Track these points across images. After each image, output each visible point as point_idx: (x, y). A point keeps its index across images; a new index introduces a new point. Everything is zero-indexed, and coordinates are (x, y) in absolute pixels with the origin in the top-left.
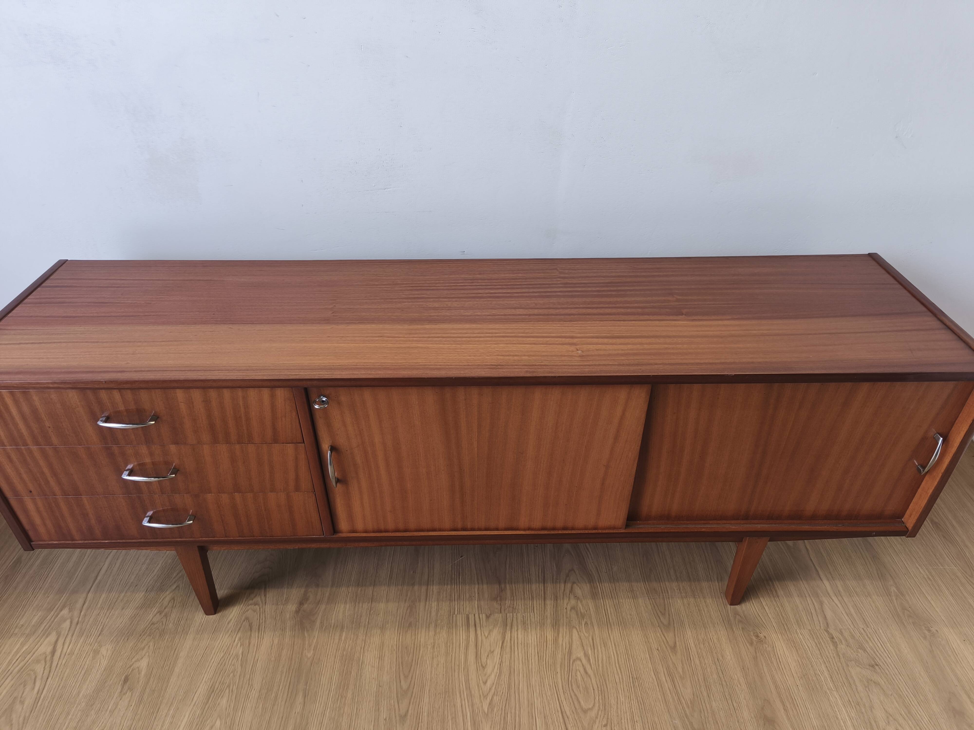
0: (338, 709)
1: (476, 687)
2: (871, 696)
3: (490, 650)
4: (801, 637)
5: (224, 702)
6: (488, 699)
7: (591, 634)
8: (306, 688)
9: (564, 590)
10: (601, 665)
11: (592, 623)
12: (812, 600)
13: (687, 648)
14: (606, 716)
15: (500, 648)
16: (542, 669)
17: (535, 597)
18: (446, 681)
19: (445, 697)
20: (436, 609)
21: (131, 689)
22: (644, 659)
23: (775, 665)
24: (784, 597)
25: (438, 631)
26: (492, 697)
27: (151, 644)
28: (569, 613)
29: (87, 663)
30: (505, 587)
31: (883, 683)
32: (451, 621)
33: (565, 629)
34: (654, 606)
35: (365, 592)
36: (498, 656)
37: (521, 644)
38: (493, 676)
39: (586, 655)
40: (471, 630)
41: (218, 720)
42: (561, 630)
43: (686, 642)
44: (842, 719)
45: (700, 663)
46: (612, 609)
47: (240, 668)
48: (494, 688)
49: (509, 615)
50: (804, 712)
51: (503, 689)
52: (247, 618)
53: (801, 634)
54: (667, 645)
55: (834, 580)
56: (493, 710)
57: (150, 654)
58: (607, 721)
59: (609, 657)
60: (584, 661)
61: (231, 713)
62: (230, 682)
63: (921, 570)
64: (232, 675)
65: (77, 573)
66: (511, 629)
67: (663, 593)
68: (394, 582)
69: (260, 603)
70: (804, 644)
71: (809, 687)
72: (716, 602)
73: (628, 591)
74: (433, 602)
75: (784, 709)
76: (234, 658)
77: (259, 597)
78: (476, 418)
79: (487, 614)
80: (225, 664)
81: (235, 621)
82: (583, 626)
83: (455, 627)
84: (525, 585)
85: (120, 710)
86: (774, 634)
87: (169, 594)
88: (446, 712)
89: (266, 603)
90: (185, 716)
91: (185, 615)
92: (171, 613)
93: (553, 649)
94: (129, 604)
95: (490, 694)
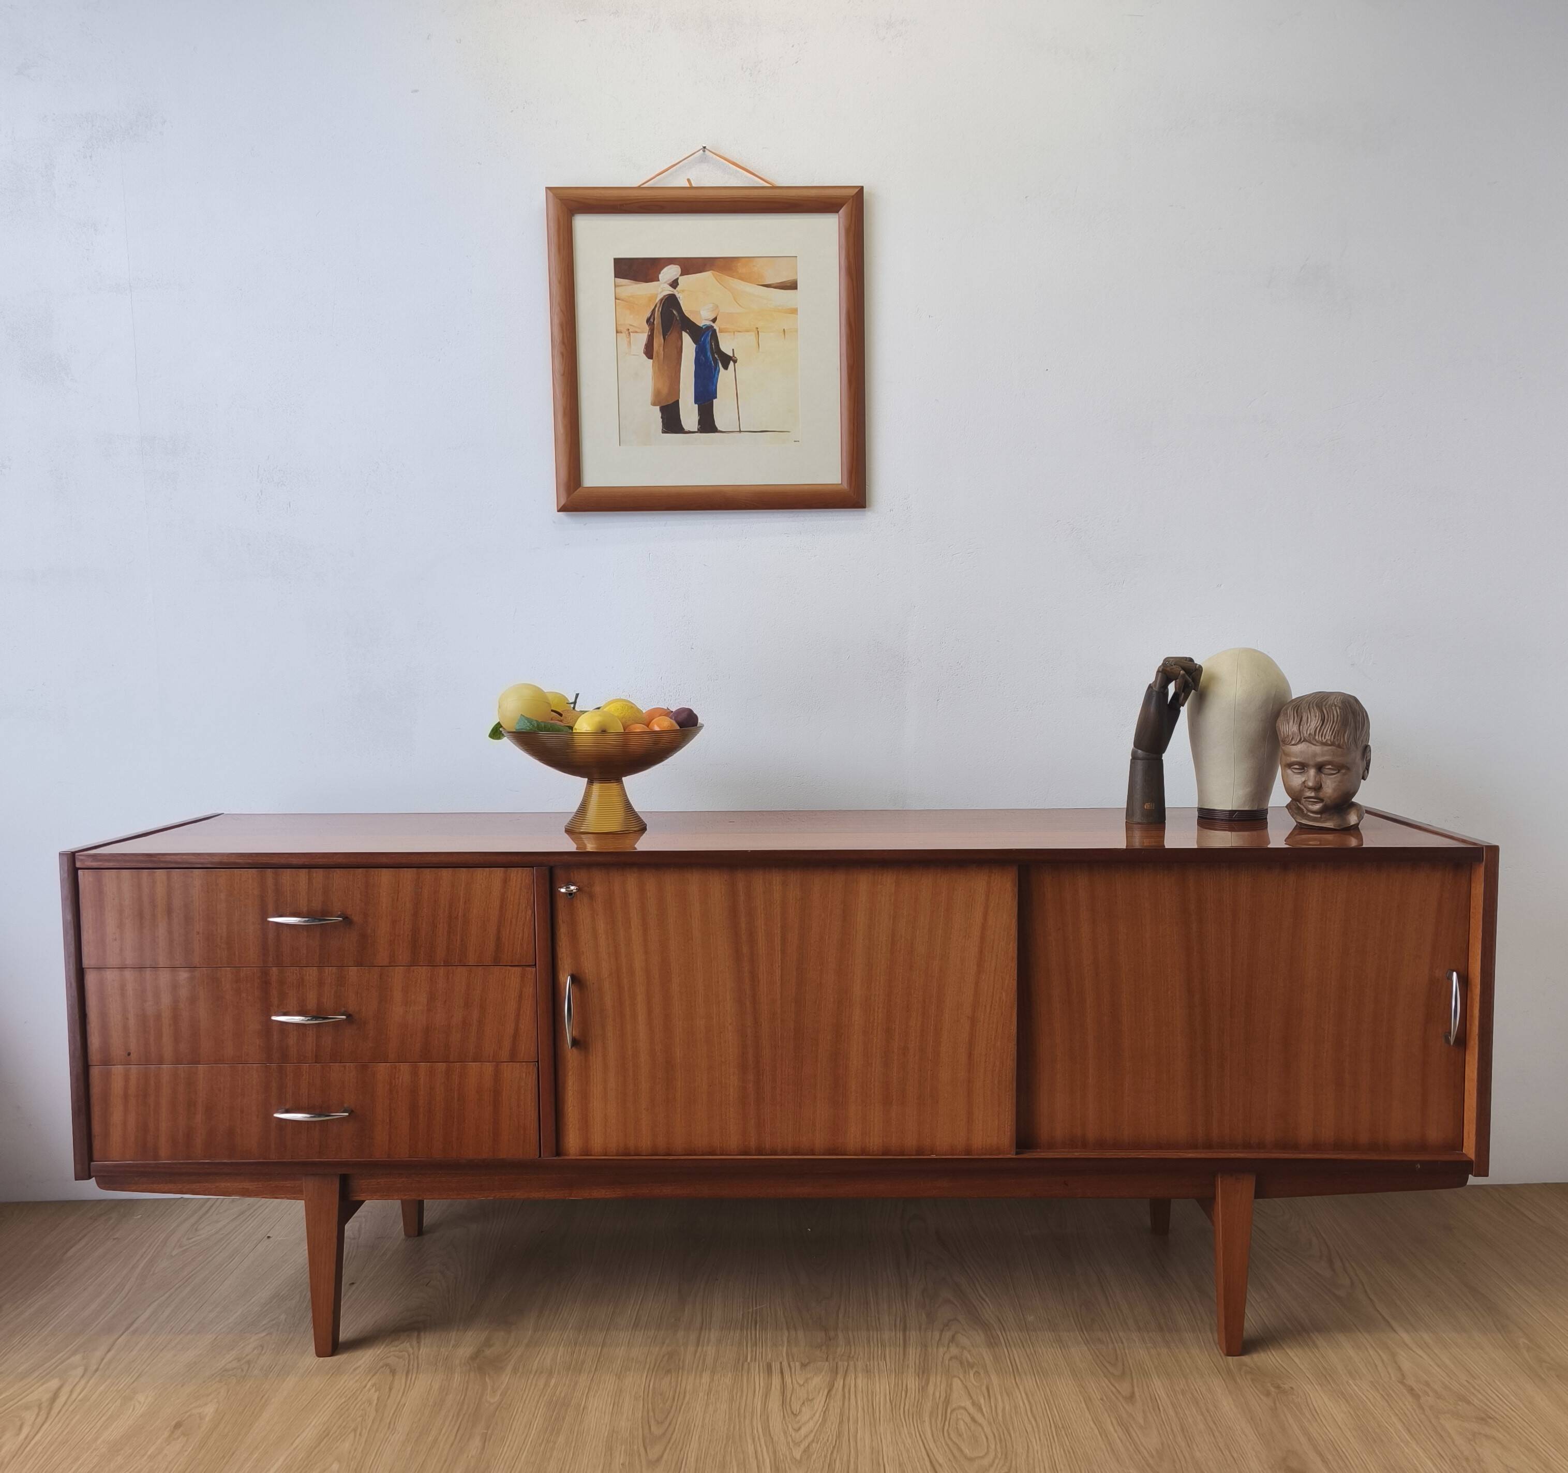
0: (541, 1454)
1: (782, 1434)
2: (1478, 1449)
3: (807, 1399)
4: (1356, 1389)
5: (347, 1445)
6: (802, 1447)
7: (985, 1383)
8: (487, 1432)
9: (940, 1339)
10: (1000, 1413)
11: (987, 1373)
12: (1376, 1351)
13: (1153, 1399)
14: (1007, 1465)
15: (824, 1398)
16: (898, 1417)
17: (887, 1347)
18: (729, 1427)
19: (726, 1444)
20: (714, 1357)
21: (185, 1435)
22: (1077, 1409)
23: (1308, 1415)
24: (1328, 1348)
25: (716, 1378)
26: (809, 1445)
27: (223, 1390)
28: (947, 1363)
30: (836, 1335)
31: (1501, 1436)
32: (740, 1369)
33: (939, 1379)
34: (1097, 1355)
36: (820, 1405)
37: (862, 1391)
38: (811, 1424)
39: (975, 1404)
40: (774, 1377)
41: (337, 1461)
42: (932, 1379)
43: (1151, 1393)
45: (1176, 1413)
46: (1023, 1361)
47: (373, 1414)
48: (812, 1436)
49: (842, 1364)
50: (1358, 1464)
51: (829, 1436)
52: (386, 1365)
53: (1356, 1386)
54: (1118, 1395)
55: (1417, 1332)
56: (809, 1457)
57: (221, 1399)
59: (1016, 1408)
60: (972, 1410)
61: (357, 1457)
62: (357, 1426)
64: (359, 1419)
65: (98, 1322)
66: (845, 1377)
67: (1113, 1343)
68: (641, 1329)
69: (411, 1350)
70: (1361, 1396)
71: (1367, 1439)
72: (1206, 1353)
73: (1052, 1340)
74: (709, 1348)
75: (1323, 1461)
76: (364, 1403)
77: (408, 1343)
78: (779, 925)
79: (803, 1362)
80: (348, 1410)
81: (367, 1366)
82: (972, 1375)
83: (746, 1374)
84: (871, 1333)
85: (166, 1455)
86: (1309, 1386)
87: (252, 1342)
88: (728, 1459)
89: (419, 1349)
90: (278, 1460)
91: (281, 1362)
92: (258, 1359)
93: (917, 1399)
94: (187, 1351)
95: (806, 1441)
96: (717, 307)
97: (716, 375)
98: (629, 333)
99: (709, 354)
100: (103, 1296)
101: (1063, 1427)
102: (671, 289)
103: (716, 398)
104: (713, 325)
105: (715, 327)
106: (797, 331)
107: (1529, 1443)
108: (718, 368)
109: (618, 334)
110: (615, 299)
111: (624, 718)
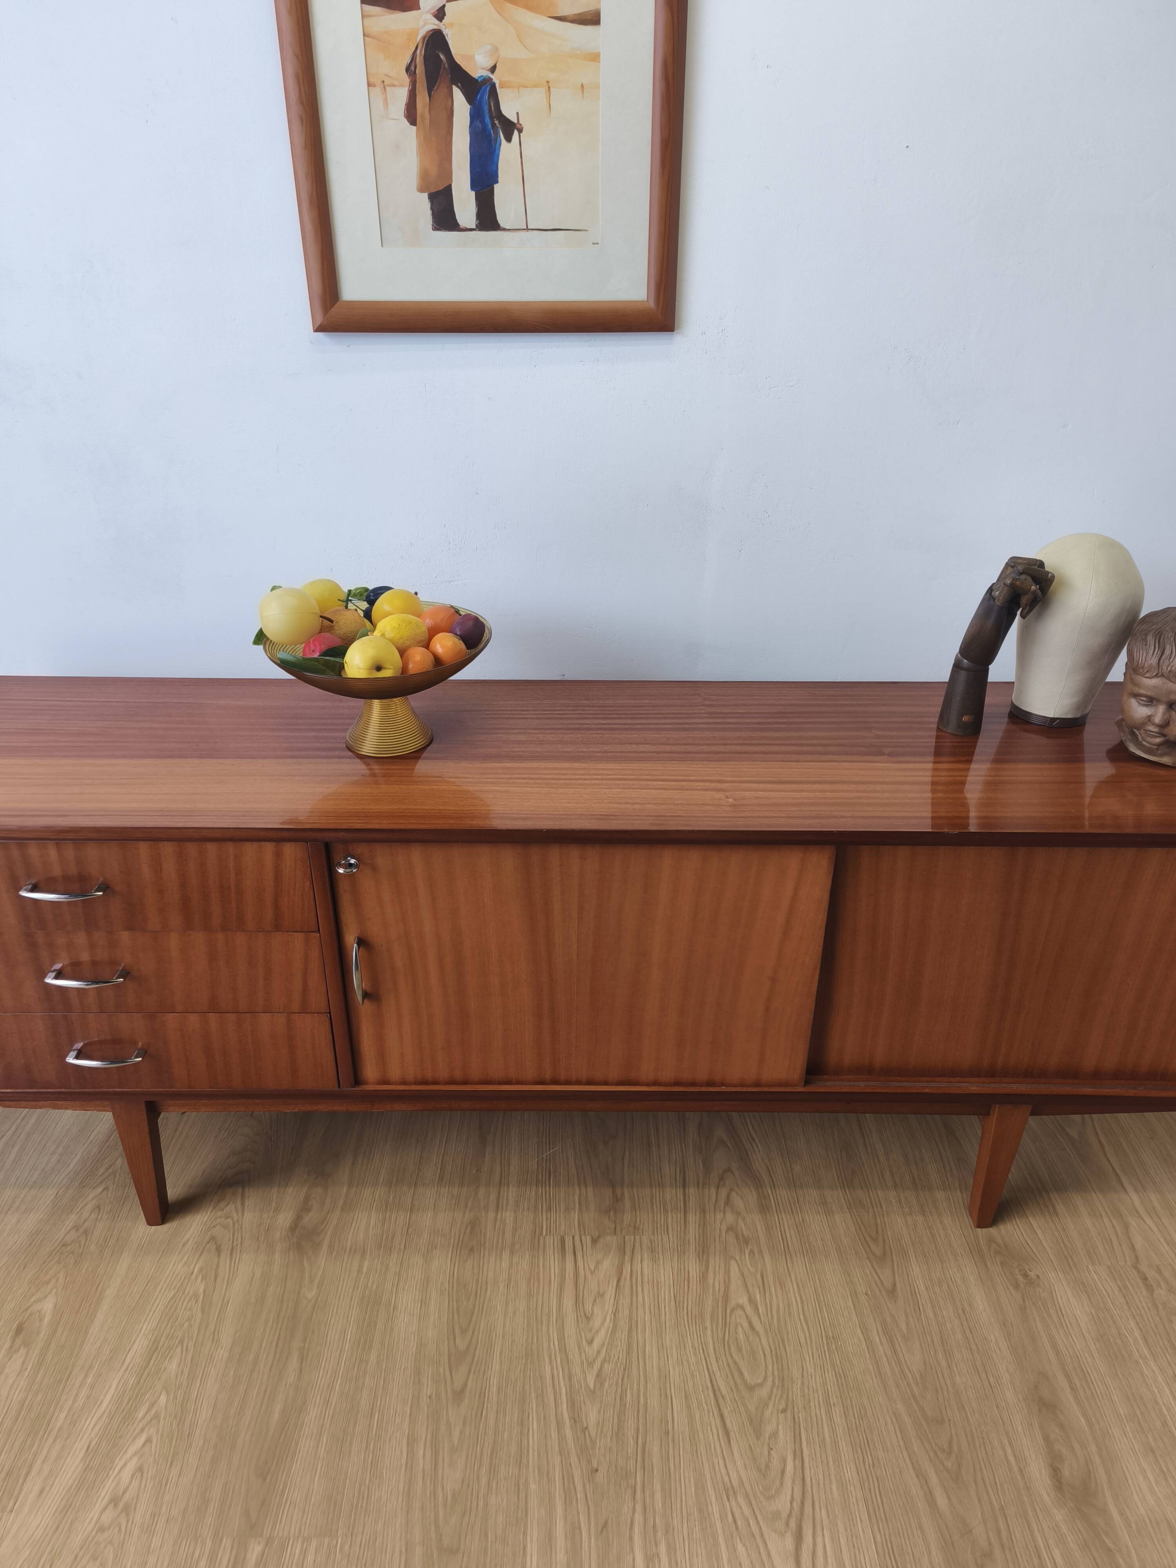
0: (354, 1380)
1: (577, 1349)
3: (599, 1293)
4: (1096, 1277)
5: (173, 1366)
6: (595, 1368)
8: (304, 1346)
9: (716, 1201)
10: (775, 1317)
11: (761, 1252)
12: (1111, 1221)
13: (913, 1293)
14: (784, 1396)
15: (614, 1290)
16: (682, 1322)
17: (669, 1210)
18: (528, 1338)
19: (525, 1365)
20: (513, 1227)
21: (26, 1343)
22: (845, 1309)
23: (1055, 1320)
24: (1067, 1216)
25: (515, 1261)
26: (601, 1365)
27: (61, 1275)
28: (724, 1235)
30: (623, 1194)
32: (536, 1245)
33: (718, 1260)
34: (860, 1228)
35: (399, 1200)
36: (611, 1302)
37: (648, 1282)
38: (603, 1331)
39: (751, 1301)
40: (567, 1260)
41: (164, 1392)
42: (711, 1260)
43: (911, 1283)
45: (935, 1315)
46: (792, 1230)
47: (199, 1315)
48: (604, 1350)
49: (629, 1239)
50: (1103, 1393)
51: (619, 1352)
52: (213, 1238)
53: (1094, 1272)
54: (881, 1288)
55: (1145, 1191)
56: (602, 1385)
57: (59, 1291)
58: (787, 1405)
59: (789, 1305)
60: (749, 1310)
61: (184, 1383)
62: (184, 1336)
64: (186, 1324)
66: (632, 1259)
67: (873, 1207)
69: (235, 1215)
70: (1100, 1288)
71: (1110, 1355)
72: (958, 1223)
73: (818, 1203)
74: (508, 1213)
75: (1070, 1387)
76: (191, 1298)
77: (233, 1206)
78: (576, 895)
79: (594, 1236)
80: (176, 1309)
81: (195, 1241)
82: (747, 1255)
83: (542, 1253)
84: (654, 1190)
86: (1052, 1272)
87: (91, 1200)
88: (527, 1387)
89: (243, 1215)
90: (110, 1387)
91: (116, 1231)
92: (94, 1228)
93: (698, 1292)
94: (30, 1214)
95: (599, 1359)
98: (385, 87)
99: (487, 120)
101: (833, 1338)
102: (437, 22)
103: (497, 182)
104: (492, 76)
106: (598, 87)
108: (499, 140)
109: (370, 88)
110: (364, 35)
111: (401, 640)
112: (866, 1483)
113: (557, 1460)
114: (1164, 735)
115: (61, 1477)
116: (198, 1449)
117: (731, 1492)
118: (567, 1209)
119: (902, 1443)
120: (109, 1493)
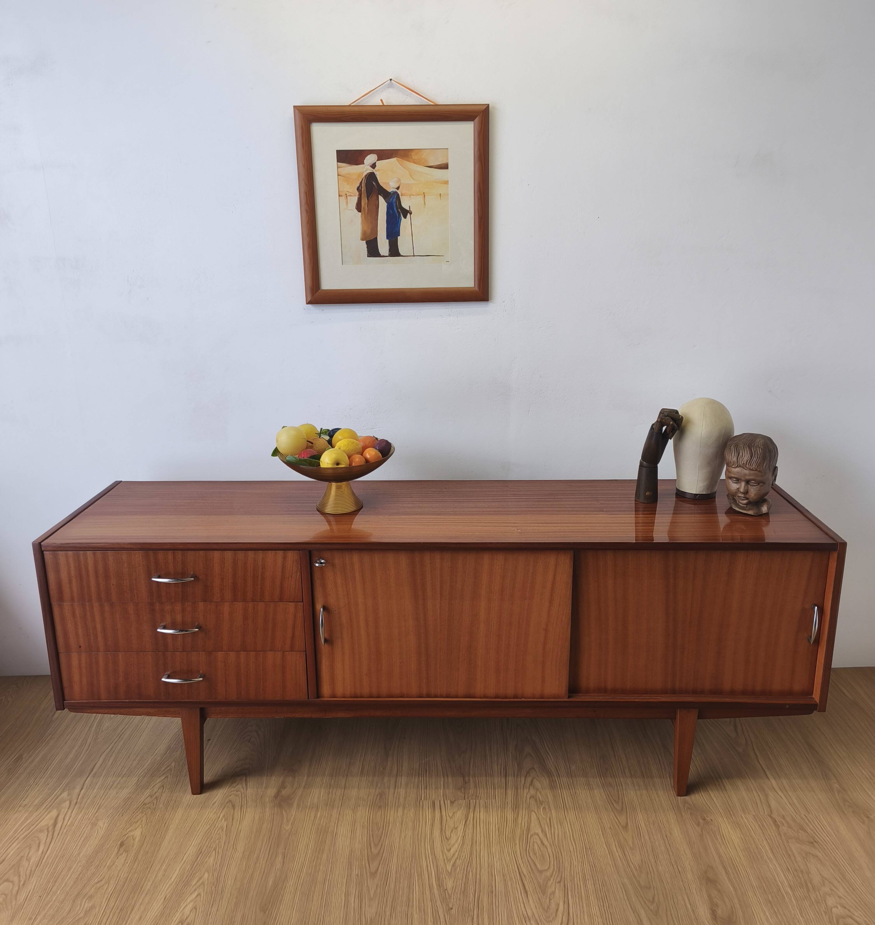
0: (314, 867)
1: (441, 853)
2: (808, 864)
3: (454, 827)
4: (746, 820)
5: (212, 860)
6: (452, 862)
7: (549, 816)
8: (285, 851)
9: (525, 783)
10: (556, 838)
11: (550, 808)
12: (757, 793)
13: (638, 827)
14: (560, 875)
15: (463, 826)
16: (502, 840)
17: (497, 788)
18: (413, 848)
19: (412, 861)
20: (405, 796)
21: (126, 851)
22: (597, 835)
23: (720, 840)
24: (731, 790)
25: (405, 812)
26: (455, 861)
27: (144, 818)
28: (528, 800)
29: (86, 832)
30: (469, 780)
31: (821, 856)
32: (418, 805)
33: (524, 812)
34: (609, 796)
35: (338, 783)
36: (461, 832)
37: (483, 821)
38: (456, 846)
39: (543, 831)
40: (436, 811)
41: (206, 873)
42: (520, 812)
43: (637, 823)
44: (780, 881)
45: (650, 838)
46: (569, 798)
47: (224, 837)
48: (457, 854)
49: (473, 802)
50: (745, 876)
51: (466, 855)
52: (230, 801)
53: (746, 818)
54: (619, 825)
55: (780, 779)
56: (455, 870)
57: (143, 826)
58: (561, 879)
59: (565, 832)
60: (541, 835)
61: (217, 868)
62: (216, 847)
63: (864, 772)
64: (217, 841)
65: (75, 767)
66: (474, 811)
67: (617, 787)
68: (365, 776)
69: (242, 790)
70: (748, 826)
71: (750, 857)
72: (667, 794)
73: (585, 785)
74: (402, 789)
75: (726, 873)
76: (219, 829)
77: (241, 785)
78: (439, 581)
79: (452, 800)
80: (211, 834)
81: (220, 802)
82: (541, 810)
83: (422, 808)
84: (488, 778)
85: (117, 866)
86: (720, 818)
87: (158, 783)
88: (413, 871)
89: (247, 790)
90: (176, 870)
91: (174, 798)
92: (161, 796)
93: (512, 827)
94: (123, 789)
95: (454, 858)
96: (400, 180)
97: (399, 222)
98: (347, 196)
99: (395, 209)
100: (76, 749)
101: (590, 848)
102: (372, 169)
104: (397, 191)
105: (399, 192)
106: (448, 195)
107: (835, 860)
108: (400, 217)
109: (340, 197)
110: (338, 175)
111: (349, 451)
112: (604, 916)
113: (429, 904)
114: (747, 499)
115: (151, 912)
116: (227, 899)
117: (527, 919)
118: (436, 788)
119: (626, 898)
120: (179, 917)
